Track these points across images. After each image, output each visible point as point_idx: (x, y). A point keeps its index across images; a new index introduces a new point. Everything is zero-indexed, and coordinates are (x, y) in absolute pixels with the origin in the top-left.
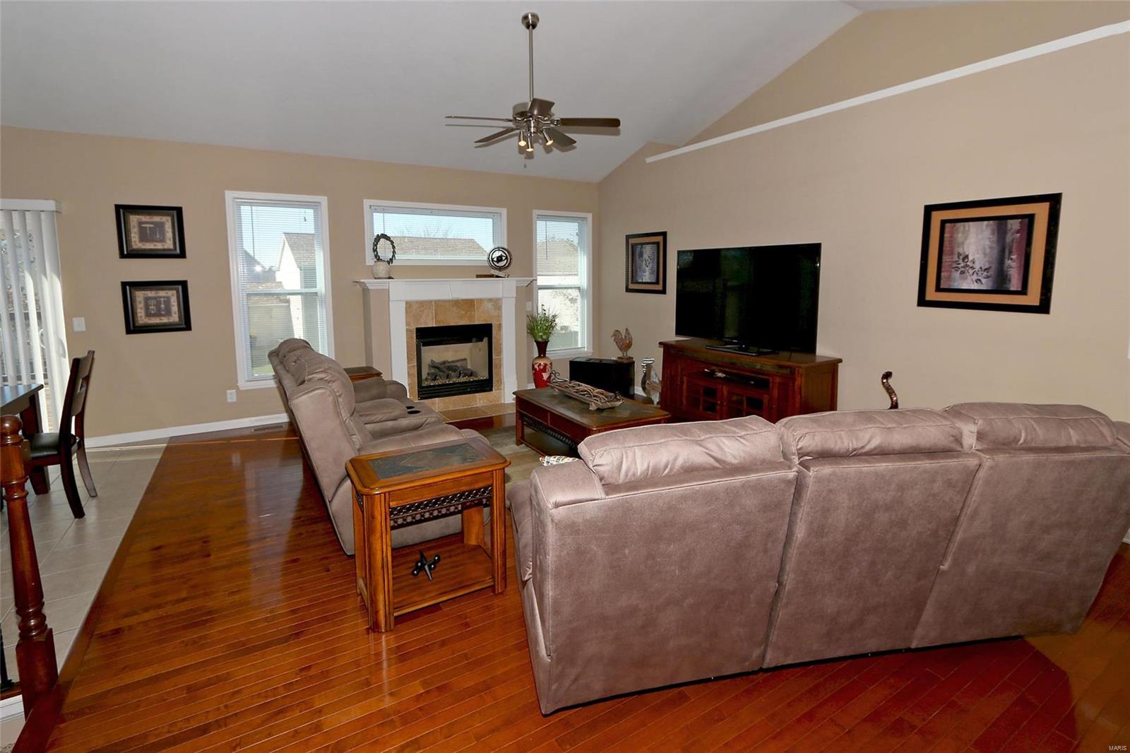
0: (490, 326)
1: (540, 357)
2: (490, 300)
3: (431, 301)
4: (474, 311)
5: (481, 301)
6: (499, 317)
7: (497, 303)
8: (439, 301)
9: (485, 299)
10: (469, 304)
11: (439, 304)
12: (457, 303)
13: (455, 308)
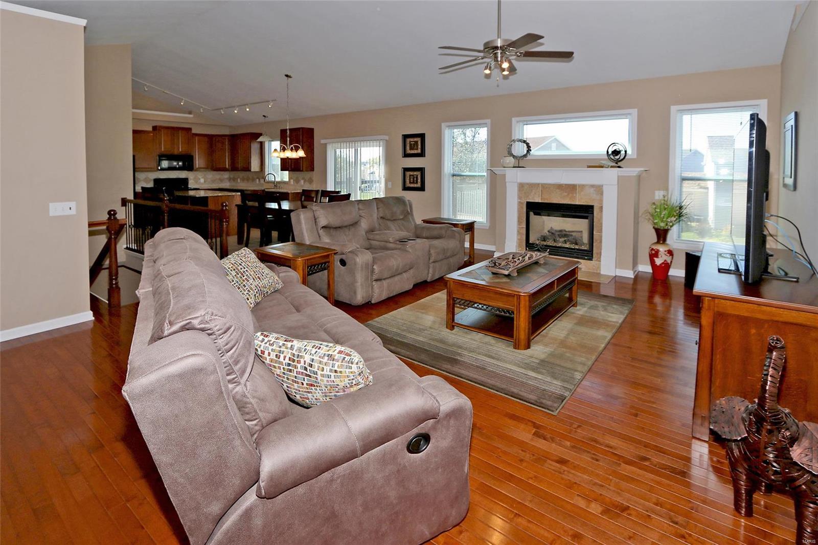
0: (592, 207)
1: (658, 242)
2: (593, 186)
3: (539, 184)
4: (576, 193)
5: (583, 187)
6: (601, 201)
7: (599, 189)
8: (544, 184)
9: (587, 185)
10: (572, 188)
11: (545, 187)
12: (560, 187)
13: (558, 190)
